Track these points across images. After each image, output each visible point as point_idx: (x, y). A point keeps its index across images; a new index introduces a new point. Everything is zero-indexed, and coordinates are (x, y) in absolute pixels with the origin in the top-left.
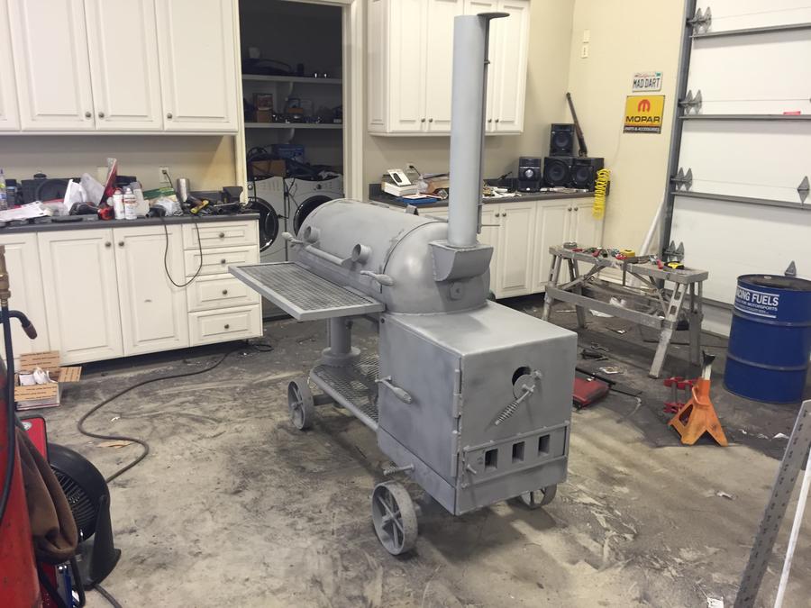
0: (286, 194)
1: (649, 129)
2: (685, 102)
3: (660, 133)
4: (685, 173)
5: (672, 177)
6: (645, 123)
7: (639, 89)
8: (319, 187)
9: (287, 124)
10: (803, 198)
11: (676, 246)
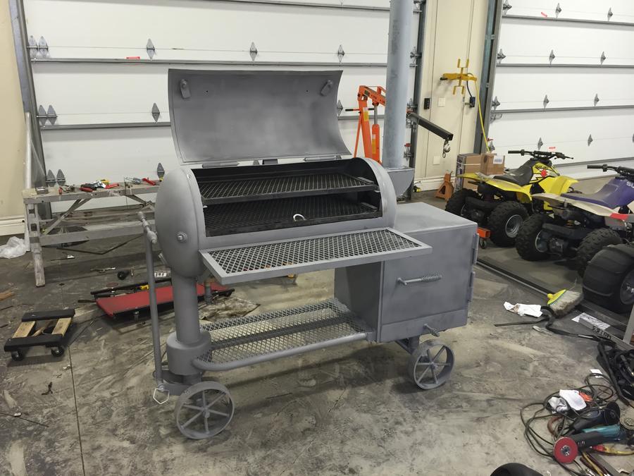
4: (46, 110)
5: (31, 115)
10: (156, 119)
11: (55, 174)
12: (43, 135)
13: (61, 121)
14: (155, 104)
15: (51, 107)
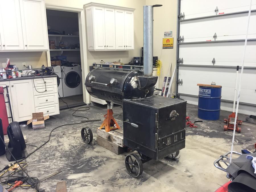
0: (62, 71)
1: (170, 48)
2: (179, 40)
3: (173, 48)
4: (181, 59)
5: (177, 61)
6: (168, 46)
7: (166, 36)
8: (72, 69)
9: (60, 50)
10: (214, 64)
11: (180, 80)
12: (179, 67)
13: (184, 63)
14: (214, 58)
15: (182, 58)
